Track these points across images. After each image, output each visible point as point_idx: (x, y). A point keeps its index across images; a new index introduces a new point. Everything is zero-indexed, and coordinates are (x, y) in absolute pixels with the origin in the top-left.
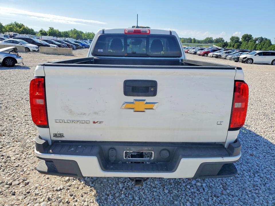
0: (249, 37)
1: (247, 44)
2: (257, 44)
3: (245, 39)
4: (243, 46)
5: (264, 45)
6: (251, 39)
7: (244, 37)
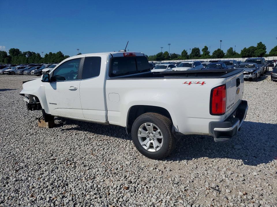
0: (17, 52)
1: (18, 59)
2: (28, 58)
3: (13, 53)
4: (14, 60)
5: (35, 58)
6: (20, 53)
7: (12, 52)
